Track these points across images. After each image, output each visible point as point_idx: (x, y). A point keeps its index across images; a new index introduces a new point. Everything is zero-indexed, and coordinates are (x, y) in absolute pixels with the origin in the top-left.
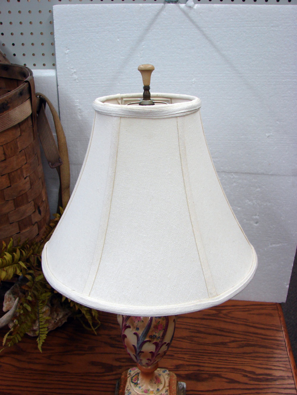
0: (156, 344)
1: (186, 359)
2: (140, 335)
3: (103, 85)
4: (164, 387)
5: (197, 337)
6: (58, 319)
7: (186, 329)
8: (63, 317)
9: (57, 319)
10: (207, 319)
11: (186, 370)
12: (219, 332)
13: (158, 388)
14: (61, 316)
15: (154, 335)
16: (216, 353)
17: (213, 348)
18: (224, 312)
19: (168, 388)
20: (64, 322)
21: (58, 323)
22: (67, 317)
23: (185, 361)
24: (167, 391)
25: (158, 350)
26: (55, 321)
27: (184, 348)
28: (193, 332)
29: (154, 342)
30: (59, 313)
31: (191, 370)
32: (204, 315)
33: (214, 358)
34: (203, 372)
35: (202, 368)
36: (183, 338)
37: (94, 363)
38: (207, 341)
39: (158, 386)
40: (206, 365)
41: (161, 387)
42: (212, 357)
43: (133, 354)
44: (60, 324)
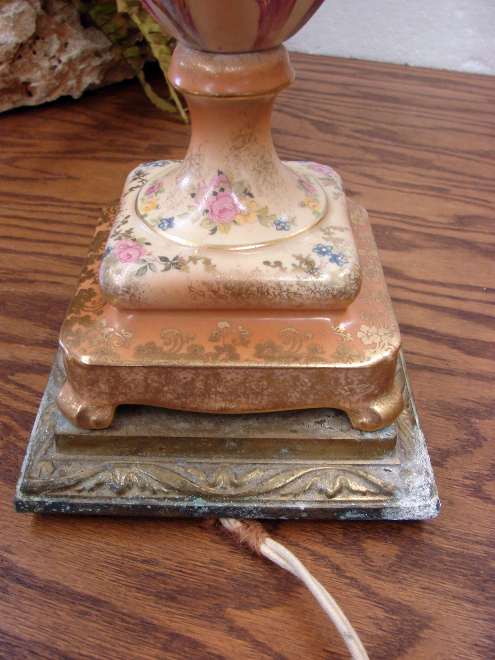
6: (64, 59)
8: (84, 57)
9: (60, 62)
14: (74, 51)
20: (88, 80)
21: (62, 77)
22: (97, 62)
26: (55, 67)
30: (71, 42)
44: (72, 82)
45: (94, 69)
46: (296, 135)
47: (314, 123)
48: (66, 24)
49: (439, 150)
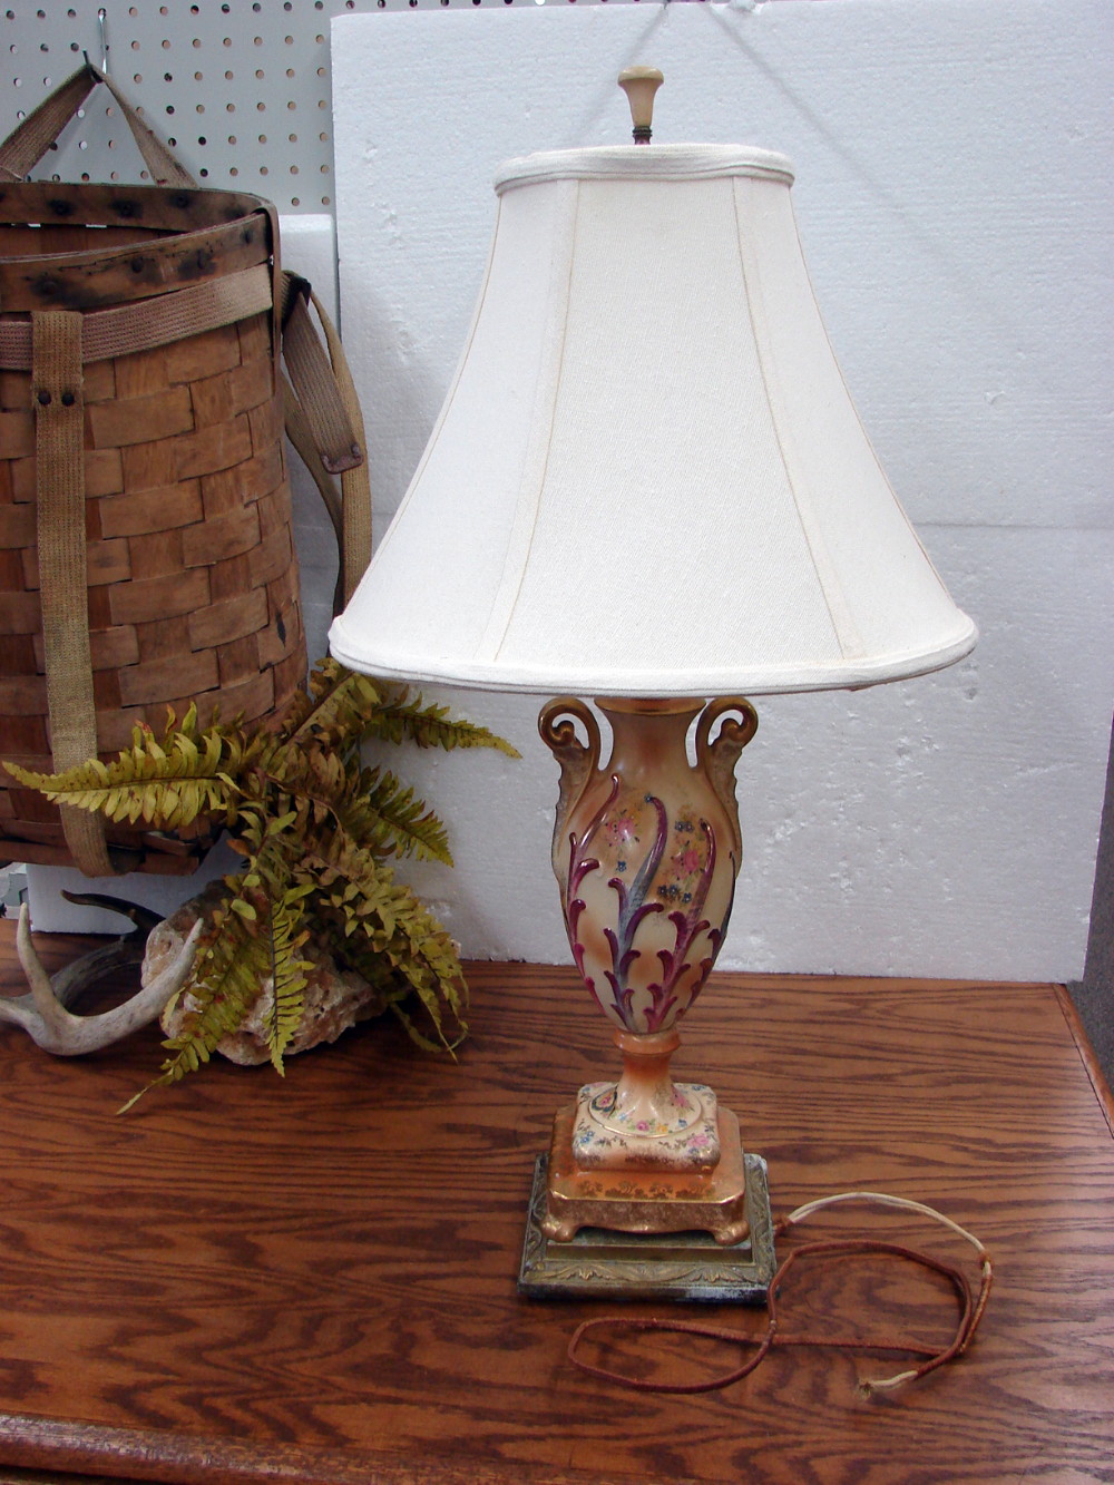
0: (678, 919)
1: (760, 1115)
2: (628, 887)
3: (478, 256)
4: (701, 1118)
5: (793, 1063)
6: (327, 1007)
7: (756, 1045)
8: (343, 1004)
9: (322, 1010)
10: (823, 1022)
11: (763, 1140)
12: (866, 1053)
13: (682, 1119)
14: (337, 1000)
15: (672, 887)
16: (859, 1100)
17: (850, 1089)
18: (880, 1006)
19: (713, 1124)
20: (345, 1024)
21: (325, 1024)
22: (355, 1006)
23: (758, 1118)
24: (710, 1129)
25: (684, 945)
26: (318, 1015)
27: (751, 1088)
28: (778, 1052)
29: (672, 912)
30: (331, 989)
31: (777, 1140)
32: (811, 1013)
33: (856, 1110)
34: (821, 1143)
35: (816, 1135)
36: (752, 1066)
37: (451, 1128)
38: (827, 1073)
39: (681, 1114)
40: (831, 1126)
41: (691, 1118)
42: (847, 1109)
43: (605, 969)
44: (331, 1029)
45: (351, 1013)
46: (568, 1068)
47: (583, 1052)
48: (326, 972)
49: (707, 1067)
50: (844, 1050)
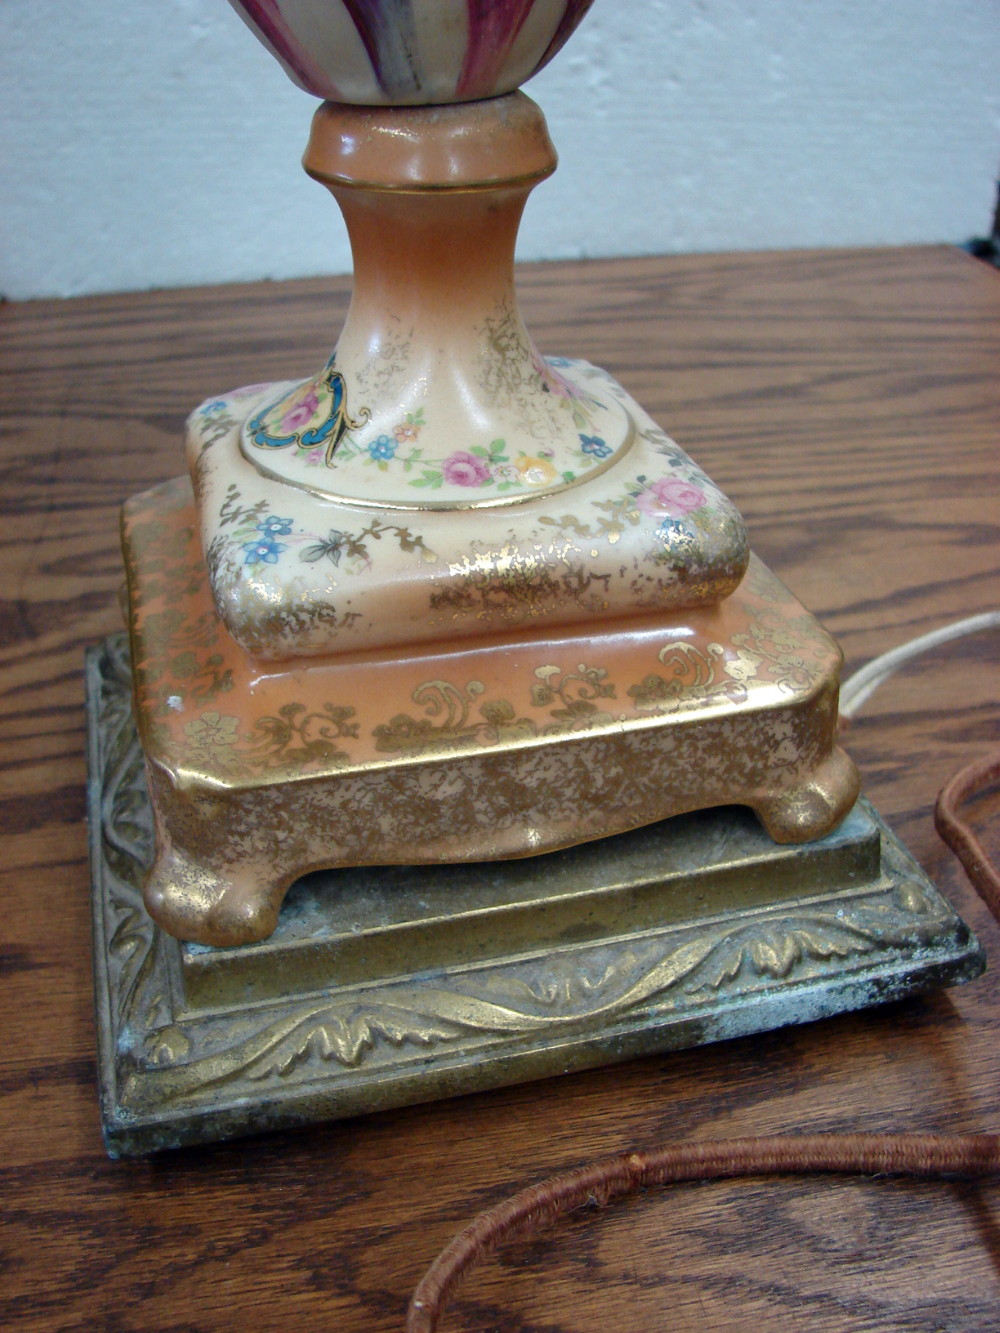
13: (585, 432)
19: (674, 446)
39: (574, 417)
50: (675, 357)
